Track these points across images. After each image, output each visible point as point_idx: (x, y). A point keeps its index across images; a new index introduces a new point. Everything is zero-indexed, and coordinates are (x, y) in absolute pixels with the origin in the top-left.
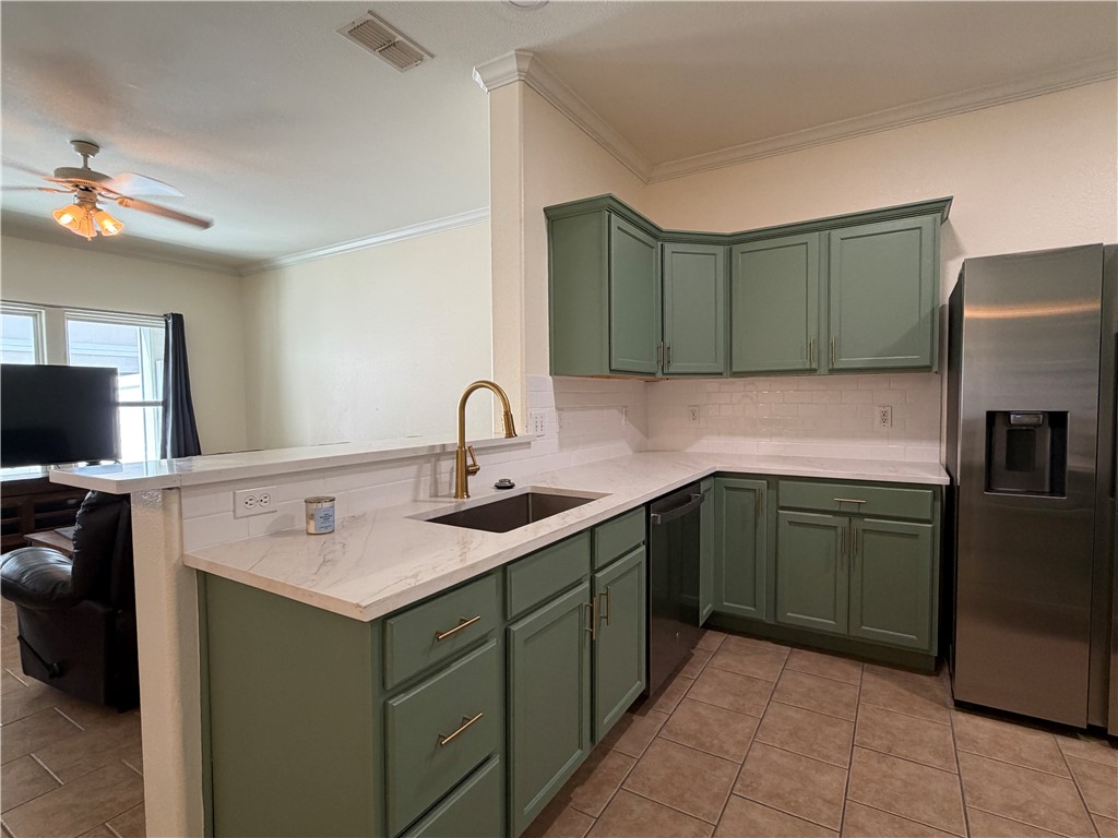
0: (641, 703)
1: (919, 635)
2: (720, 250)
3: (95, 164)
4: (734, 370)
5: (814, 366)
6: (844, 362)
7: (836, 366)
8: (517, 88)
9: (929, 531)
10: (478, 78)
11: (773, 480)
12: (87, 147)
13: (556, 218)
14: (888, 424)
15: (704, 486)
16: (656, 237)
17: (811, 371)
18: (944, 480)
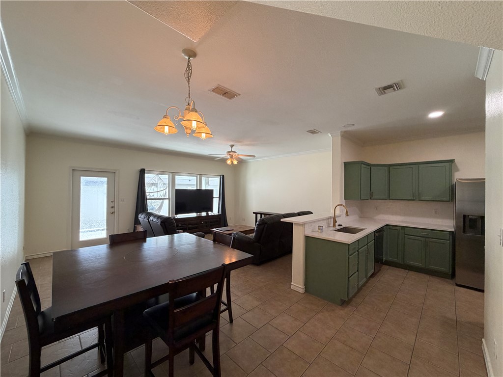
0: (373, 276)
1: (446, 268)
2: (386, 168)
3: (234, 149)
4: (391, 198)
5: (414, 198)
6: (423, 198)
7: (421, 199)
8: (340, 137)
9: (448, 243)
10: (330, 135)
11: (403, 227)
12: (232, 146)
13: (346, 164)
14: (437, 214)
15: (384, 228)
16: (369, 166)
17: (413, 200)
18: (453, 230)
